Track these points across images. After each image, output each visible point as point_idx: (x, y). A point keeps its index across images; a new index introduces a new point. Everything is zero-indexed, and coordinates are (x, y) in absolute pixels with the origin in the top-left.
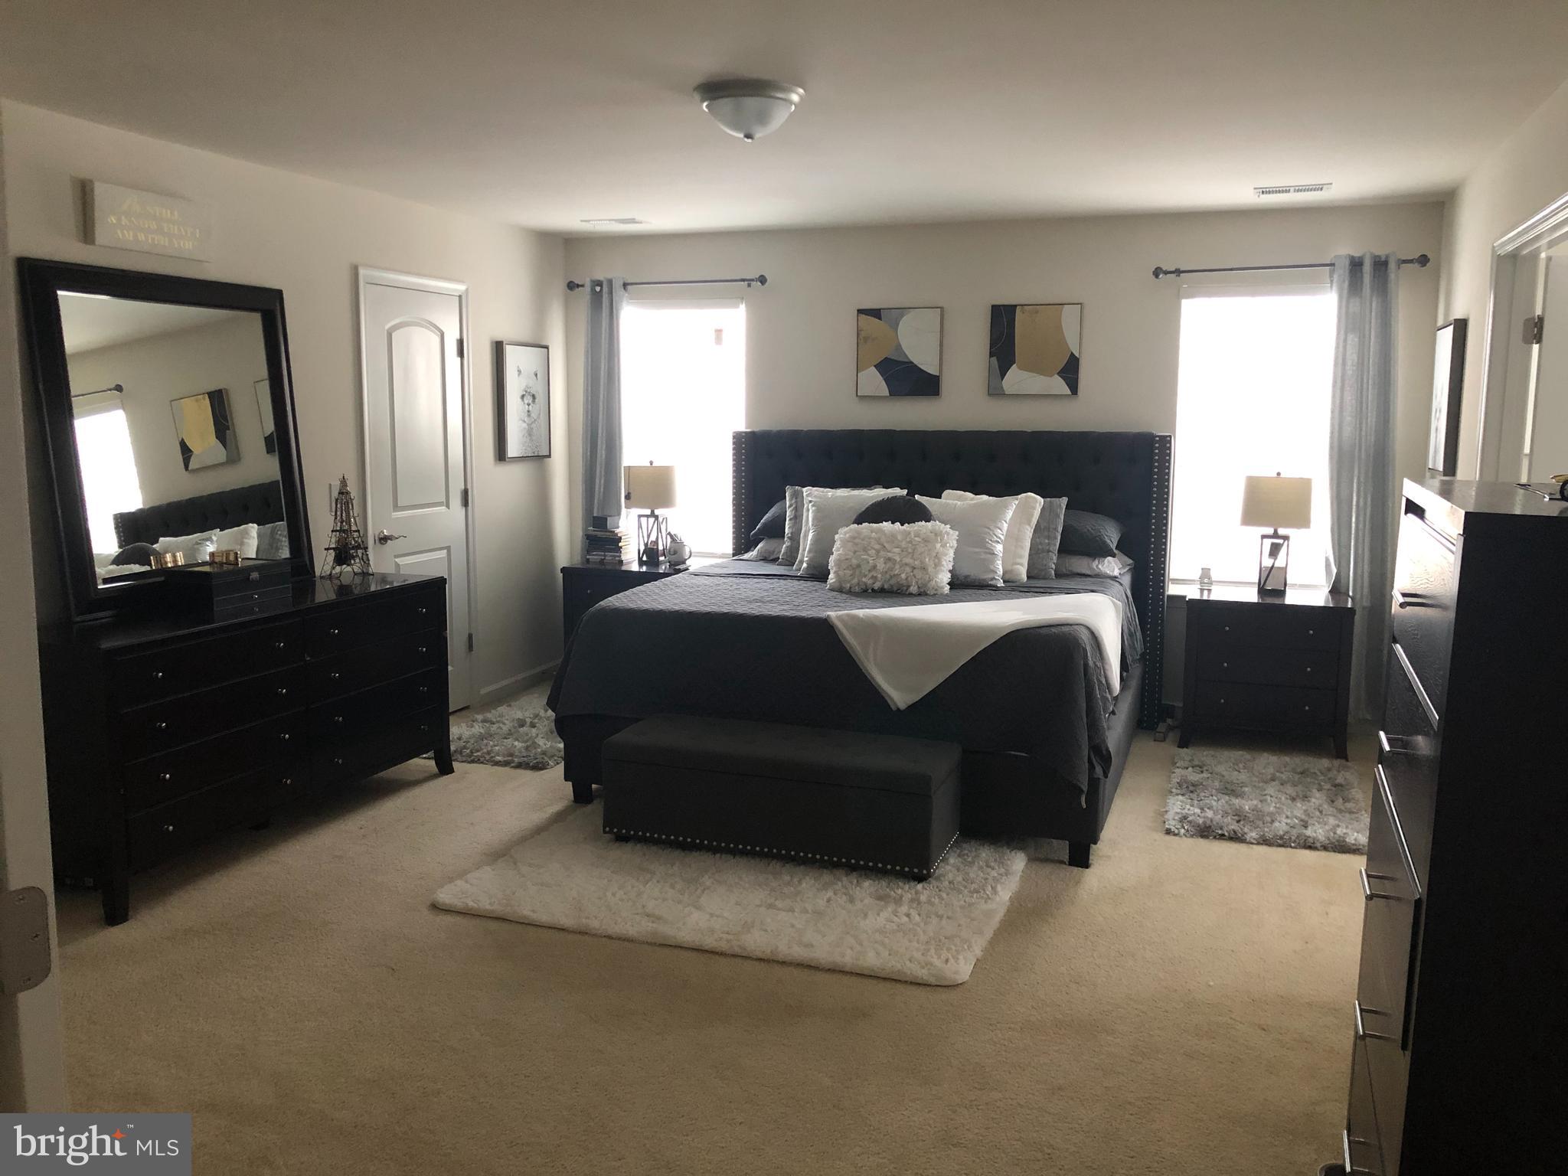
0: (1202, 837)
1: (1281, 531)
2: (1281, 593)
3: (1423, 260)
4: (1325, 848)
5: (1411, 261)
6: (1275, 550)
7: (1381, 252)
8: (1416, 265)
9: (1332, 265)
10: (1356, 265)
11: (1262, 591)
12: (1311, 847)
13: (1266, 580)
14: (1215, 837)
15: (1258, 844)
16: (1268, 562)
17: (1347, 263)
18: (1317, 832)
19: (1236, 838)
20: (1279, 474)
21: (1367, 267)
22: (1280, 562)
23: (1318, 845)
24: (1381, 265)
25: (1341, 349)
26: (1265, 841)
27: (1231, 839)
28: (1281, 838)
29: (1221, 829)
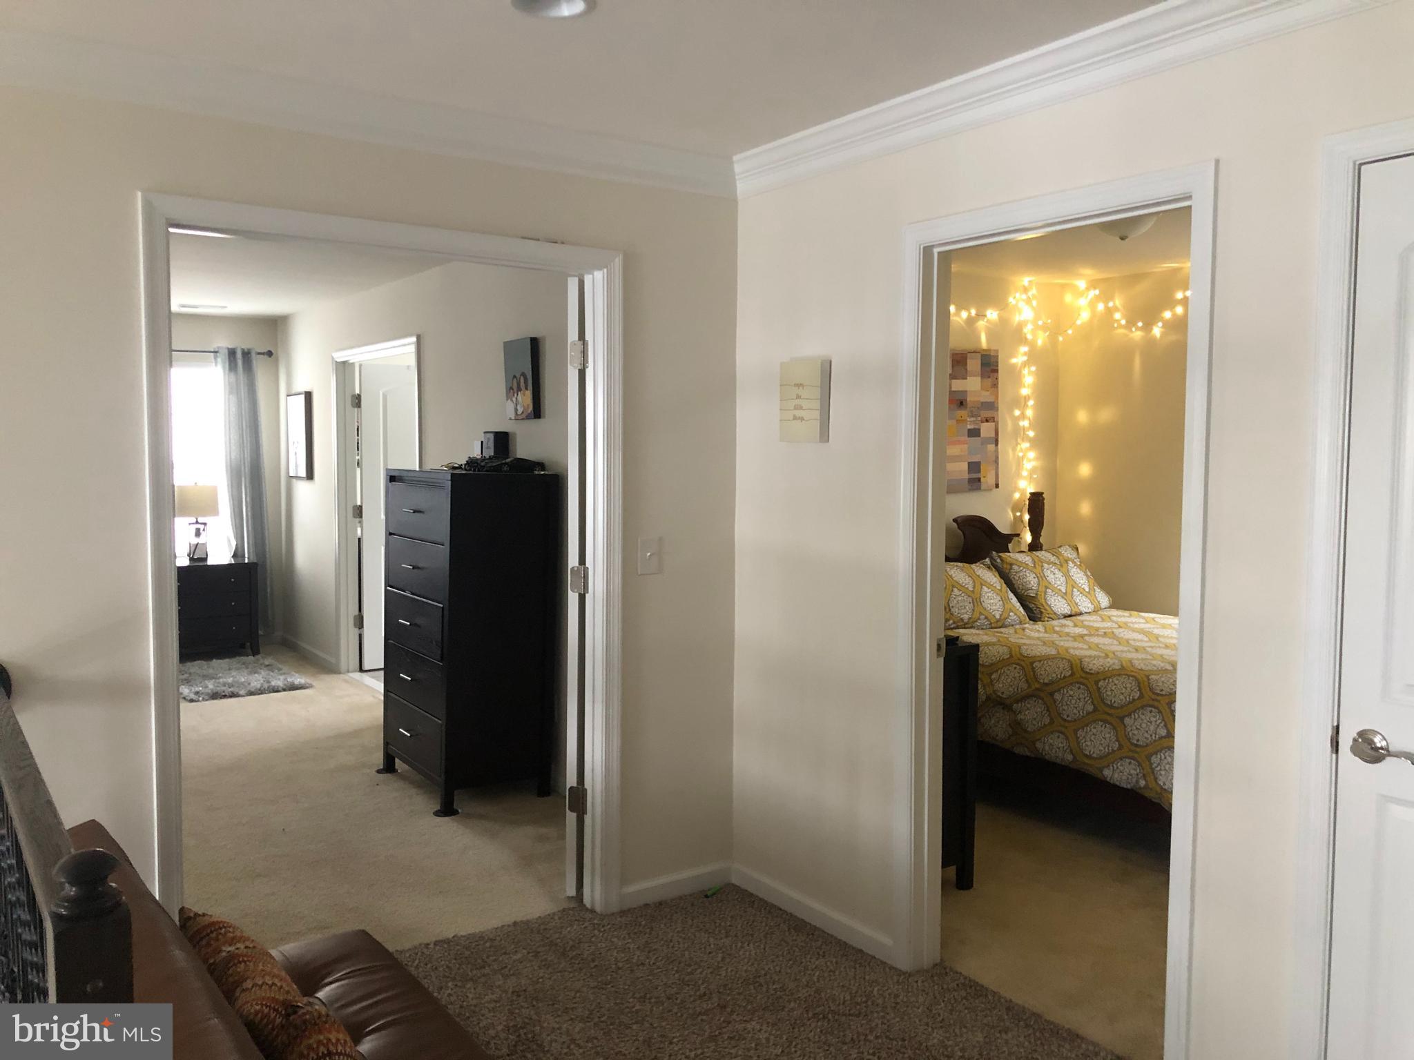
0: (213, 699)
1: (200, 520)
2: (205, 559)
3: (270, 354)
4: (284, 690)
5: (263, 354)
6: (198, 533)
7: (246, 346)
8: (266, 357)
9: (216, 352)
10: (232, 353)
11: (192, 559)
12: (278, 691)
13: (195, 550)
14: (221, 698)
15: (248, 695)
16: (195, 541)
17: (226, 351)
18: (278, 682)
19: (233, 695)
20: (196, 483)
21: (239, 355)
22: (201, 540)
23: (280, 689)
24: (247, 354)
25: (227, 404)
26: (251, 693)
27: (231, 697)
28: (260, 690)
29: (224, 692)
